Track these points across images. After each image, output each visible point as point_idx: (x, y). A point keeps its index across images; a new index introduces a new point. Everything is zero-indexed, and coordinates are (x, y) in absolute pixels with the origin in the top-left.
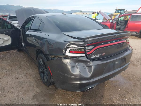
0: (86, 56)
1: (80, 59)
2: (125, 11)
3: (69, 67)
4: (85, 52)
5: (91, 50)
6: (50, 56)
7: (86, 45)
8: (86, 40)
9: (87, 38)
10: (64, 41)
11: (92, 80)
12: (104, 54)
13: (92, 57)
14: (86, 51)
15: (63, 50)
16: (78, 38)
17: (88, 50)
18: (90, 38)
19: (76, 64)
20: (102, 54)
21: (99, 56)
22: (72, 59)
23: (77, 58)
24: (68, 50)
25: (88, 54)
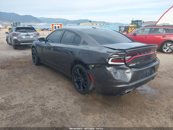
0: (126, 64)
1: (121, 66)
2: (142, 22)
3: (112, 73)
4: (124, 61)
5: (129, 59)
6: (90, 66)
7: (126, 55)
8: (126, 51)
9: (127, 49)
10: (107, 52)
11: (131, 84)
12: (139, 63)
13: (130, 65)
14: (126, 60)
15: (107, 60)
16: (118, 50)
17: (127, 60)
18: (129, 49)
19: (118, 71)
20: (137, 63)
21: (135, 65)
22: (114, 66)
23: (118, 66)
24: (111, 59)
25: (127, 63)
